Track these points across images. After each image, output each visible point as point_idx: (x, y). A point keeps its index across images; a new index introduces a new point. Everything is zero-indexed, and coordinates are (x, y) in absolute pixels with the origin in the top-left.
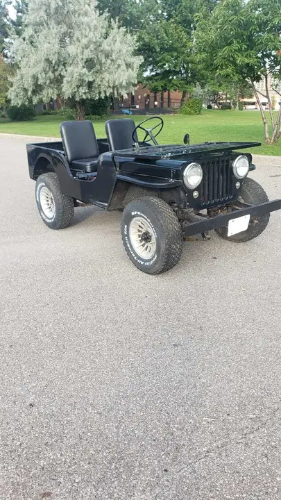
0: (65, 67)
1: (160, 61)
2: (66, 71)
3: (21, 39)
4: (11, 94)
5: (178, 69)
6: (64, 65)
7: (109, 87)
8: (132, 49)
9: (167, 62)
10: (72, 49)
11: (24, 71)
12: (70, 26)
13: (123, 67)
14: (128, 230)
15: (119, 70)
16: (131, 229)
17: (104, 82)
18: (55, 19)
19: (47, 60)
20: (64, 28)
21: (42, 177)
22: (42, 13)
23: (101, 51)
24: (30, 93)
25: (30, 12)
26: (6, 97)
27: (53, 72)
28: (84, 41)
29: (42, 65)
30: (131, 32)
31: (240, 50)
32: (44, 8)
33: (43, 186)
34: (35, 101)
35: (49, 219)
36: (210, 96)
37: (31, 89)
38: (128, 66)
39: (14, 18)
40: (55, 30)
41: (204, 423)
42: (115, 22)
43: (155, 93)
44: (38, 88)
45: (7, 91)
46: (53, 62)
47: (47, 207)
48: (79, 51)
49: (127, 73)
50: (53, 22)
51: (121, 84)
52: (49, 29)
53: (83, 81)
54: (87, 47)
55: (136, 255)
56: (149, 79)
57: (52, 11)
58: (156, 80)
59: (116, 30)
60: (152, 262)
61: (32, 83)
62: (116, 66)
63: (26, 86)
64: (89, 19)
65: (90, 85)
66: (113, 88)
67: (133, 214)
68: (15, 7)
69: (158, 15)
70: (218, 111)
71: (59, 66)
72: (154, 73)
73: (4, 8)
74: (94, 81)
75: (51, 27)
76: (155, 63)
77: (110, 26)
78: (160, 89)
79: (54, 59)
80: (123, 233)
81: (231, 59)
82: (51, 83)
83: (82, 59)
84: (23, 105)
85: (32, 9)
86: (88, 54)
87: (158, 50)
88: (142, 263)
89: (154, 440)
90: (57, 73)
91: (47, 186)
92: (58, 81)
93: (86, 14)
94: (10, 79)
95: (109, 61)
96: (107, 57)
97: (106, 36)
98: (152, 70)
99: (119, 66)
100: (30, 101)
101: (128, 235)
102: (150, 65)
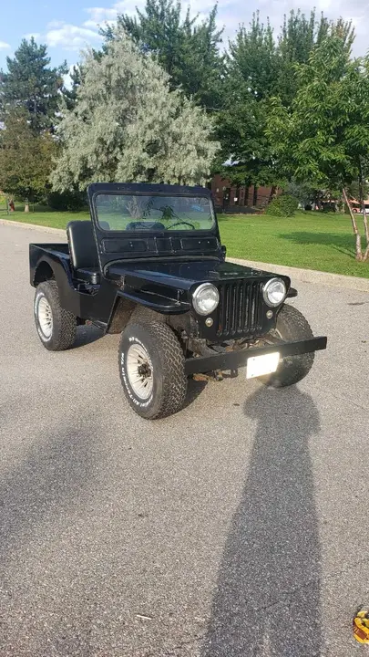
0: (121, 150)
1: (245, 148)
2: (123, 154)
3: (73, 114)
4: (53, 179)
5: (267, 159)
6: (121, 147)
7: (174, 176)
8: (206, 132)
9: (255, 149)
10: (132, 129)
11: (71, 151)
12: (133, 102)
13: (194, 154)
14: (125, 359)
15: (189, 158)
16: (129, 358)
17: (169, 170)
18: (115, 93)
19: (101, 140)
20: (125, 104)
21: (42, 285)
22: (101, 85)
23: (169, 133)
24: (76, 178)
25: (87, 84)
26: (47, 181)
27: (107, 154)
28: (148, 120)
29: (94, 145)
30: (208, 111)
31: (325, 144)
32: (104, 80)
33: (42, 296)
34: (82, 187)
35: (45, 337)
36: (309, 195)
37: (78, 173)
38: (201, 152)
39: (70, 88)
40: (115, 105)
41: (136, 622)
42: (189, 99)
43: (238, 187)
44: (87, 173)
45: (48, 174)
46: (108, 143)
47: (46, 322)
48: (140, 131)
49: (197, 161)
50: (113, 96)
51: (188, 175)
52: (107, 104)
53: (143, 168)
54: (151, 127)
55: (133, 393)
56: (229, 168)
57: (113, 84)
58: (239, 171)
59: (189, 110)
60: (147, 403)
61: (80, 166)
62: (186, 152)
63: (72, 170)
64: (157, 95)
65: (151, 172)
66: (180, 178)
67: (130, 339)
68: (72, 77)
69: (247, 93)
70: (317, 214)
71: (114, 147)
72: (236, 162)
73: (60, 77)
74: (157, 167)
75: (110, 102)
76: (238, 150)
77: (182, 105)
78: (243, 182)
79: (109, 139)
80: (119, 362)
81: (314, 154)
82: (102, 167)
83: (143, 141)
84: (67, 191)
85: (90, 81)
86: (151, 135)
87: (243, 134)
88: (138, 403)
89: (64, 638)
90: (111, 156)
91: (46, 296)
92: (111, 166)
93: (154, 89)
94: (53, 160)
95: (177, 145)
96: (175, 139)
97: (176, 116)
98: (234, 159)
99: (189, 152)
100: (76, 187)
101: (125, 366)
102: (232, 152)
